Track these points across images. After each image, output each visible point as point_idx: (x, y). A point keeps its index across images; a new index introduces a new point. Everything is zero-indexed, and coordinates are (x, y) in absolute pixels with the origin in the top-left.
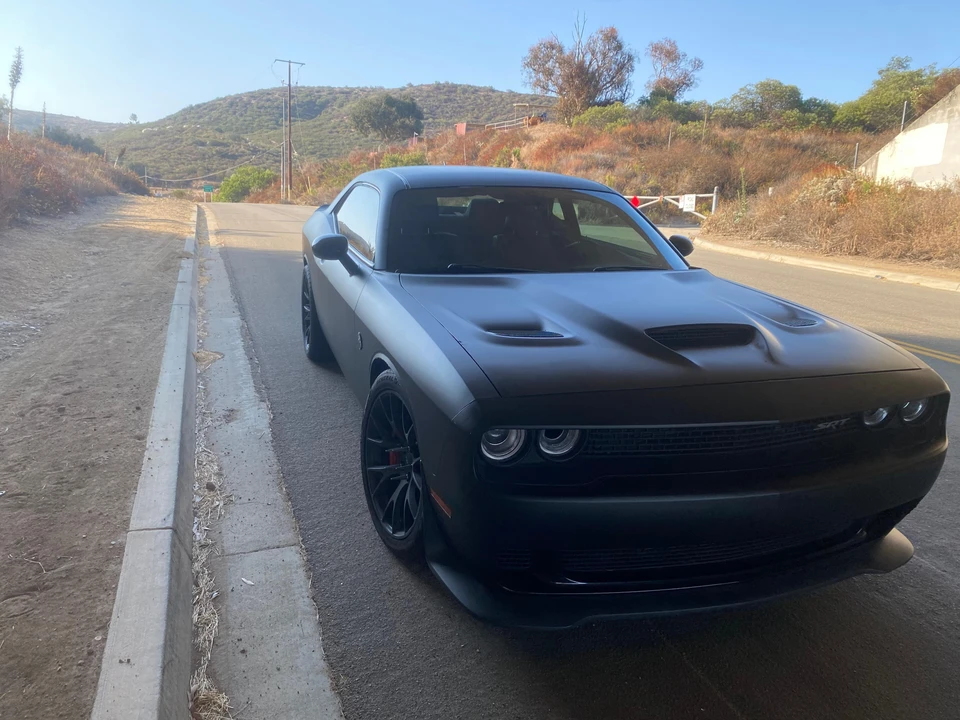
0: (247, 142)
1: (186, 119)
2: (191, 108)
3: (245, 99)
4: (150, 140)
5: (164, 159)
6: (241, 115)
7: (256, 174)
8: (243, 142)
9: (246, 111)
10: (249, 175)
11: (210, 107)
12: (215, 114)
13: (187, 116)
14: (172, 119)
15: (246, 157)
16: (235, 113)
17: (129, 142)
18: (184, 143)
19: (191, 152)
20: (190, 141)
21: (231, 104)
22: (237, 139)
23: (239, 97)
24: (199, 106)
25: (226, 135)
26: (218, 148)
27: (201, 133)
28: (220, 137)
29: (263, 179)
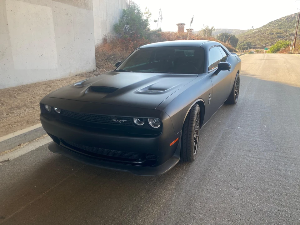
0: (289, 32)
1: (269, 26)
2: (272, 22)
3: (293, 16)
4: (255, 34)
5: (258, 40)
6: (290, 22)
7: (284, 43)
8: (288, 32)
9: (292, 20)
10: (281, 43)
11: (280, 20)
12: (280, 23)
13: (270, 25)
14: (265, 26)
15: (288, 37)
16: (288, 22)
17: (248, 35)
18: (266, 34)
19: (268, 37)
20: (268, 33)
21: (287, 19)
22: (286, 31)
23: (291, 16)
24: (275, 21)
25: (282, 30)
26: (278, 35)
27: (273, 30)
28: (279, 31)
29: (286, 45)
